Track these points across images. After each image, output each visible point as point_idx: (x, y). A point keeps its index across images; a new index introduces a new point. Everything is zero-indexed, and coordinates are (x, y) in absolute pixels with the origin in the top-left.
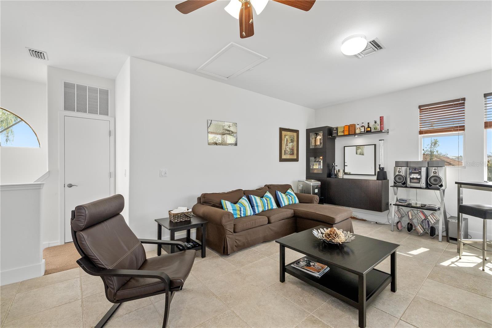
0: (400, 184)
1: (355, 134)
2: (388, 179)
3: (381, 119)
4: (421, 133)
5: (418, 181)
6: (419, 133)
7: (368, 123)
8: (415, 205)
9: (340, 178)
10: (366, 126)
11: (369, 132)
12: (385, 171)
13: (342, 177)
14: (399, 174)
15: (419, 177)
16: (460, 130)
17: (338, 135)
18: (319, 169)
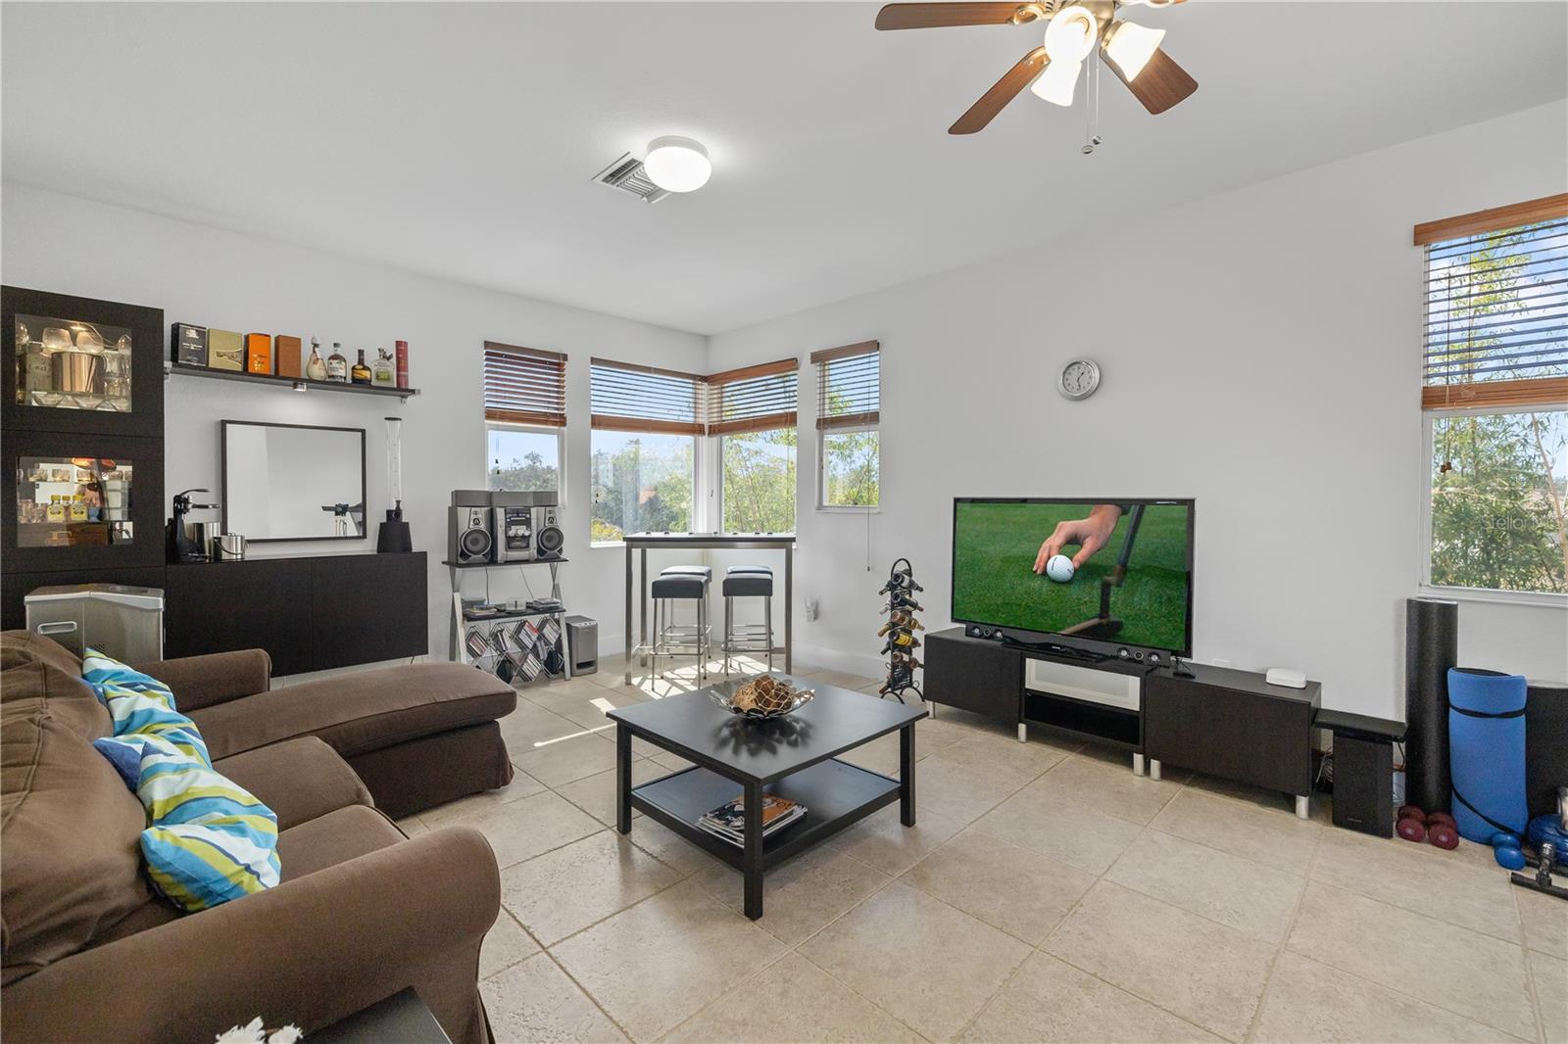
0: (480, 556)
1: (297, 382)
2: (415, 548)
3: (401, 346)
4: (491, 415)
5: (524, 545)
6: (484, 415)
7: (361, 352)
8: (513, 609)
9: (230, 562)
10: (353, 361)
11: (359, 384)
12: (404, 520)
13: (239, 557)
14: (477, 527)
15: (527, 533)
16: (555, 423)
17: (207, 365)
18: (87, 523)
